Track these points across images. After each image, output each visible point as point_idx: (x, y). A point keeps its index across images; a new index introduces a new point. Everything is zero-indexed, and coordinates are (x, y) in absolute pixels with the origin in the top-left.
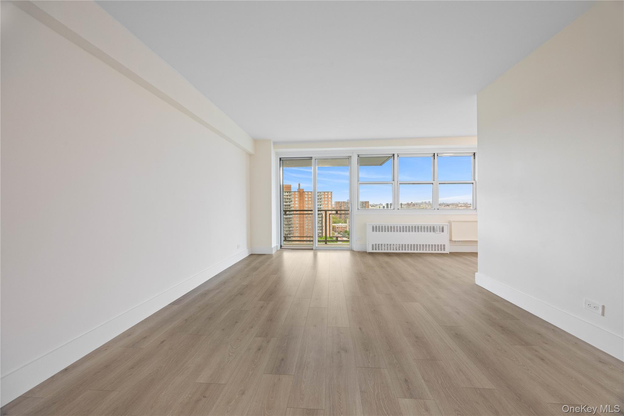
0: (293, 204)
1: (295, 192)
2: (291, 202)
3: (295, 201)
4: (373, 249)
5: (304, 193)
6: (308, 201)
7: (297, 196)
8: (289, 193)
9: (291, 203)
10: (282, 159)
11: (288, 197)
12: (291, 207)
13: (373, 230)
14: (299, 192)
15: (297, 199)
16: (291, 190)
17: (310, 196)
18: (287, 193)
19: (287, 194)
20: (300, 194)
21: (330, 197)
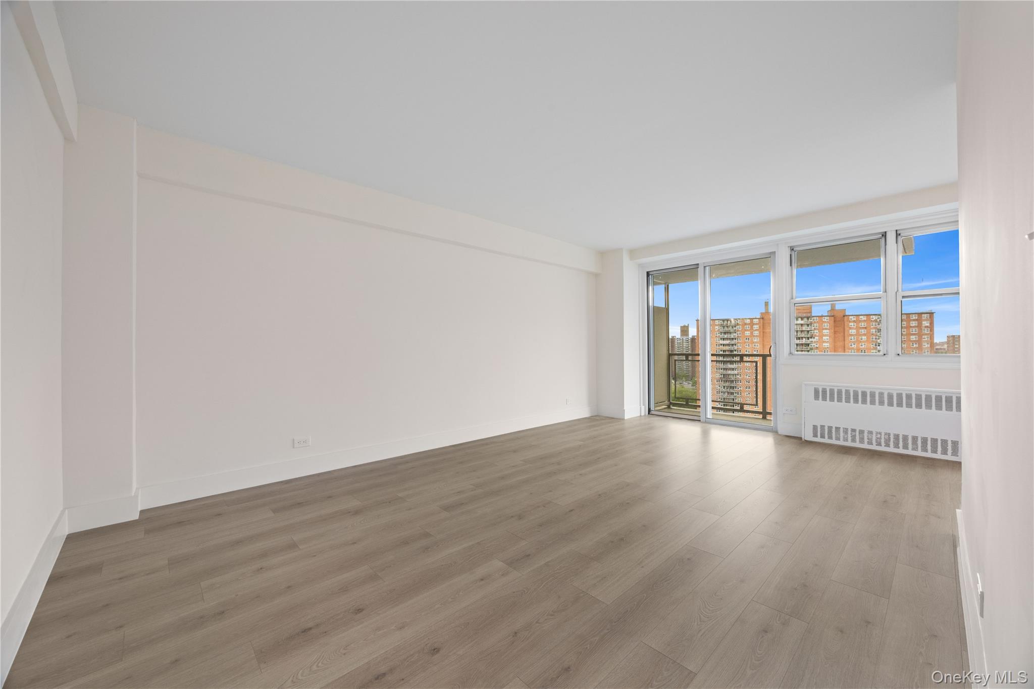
0: (815, 342)
1: (822, 316)
2: (811, 338)
3: (821, 336)
4: (815, 435)
5: (846, 317)
6: (856, 335)
7: (826, 325)
8: (806, 319)
9: (810, 340)
10: (651, 273)
11: (804, 328)
12: (812, 349)
13: (816, 397)
14: (833, 316)
15: (826, 332)
16: (811, 312)
17: (863, 325)
18: (802, 319)
19: (802, 322)
20: (835, 321)
21: (928, 325)
